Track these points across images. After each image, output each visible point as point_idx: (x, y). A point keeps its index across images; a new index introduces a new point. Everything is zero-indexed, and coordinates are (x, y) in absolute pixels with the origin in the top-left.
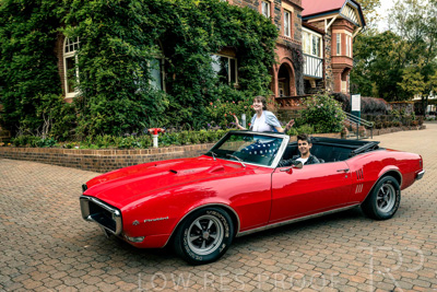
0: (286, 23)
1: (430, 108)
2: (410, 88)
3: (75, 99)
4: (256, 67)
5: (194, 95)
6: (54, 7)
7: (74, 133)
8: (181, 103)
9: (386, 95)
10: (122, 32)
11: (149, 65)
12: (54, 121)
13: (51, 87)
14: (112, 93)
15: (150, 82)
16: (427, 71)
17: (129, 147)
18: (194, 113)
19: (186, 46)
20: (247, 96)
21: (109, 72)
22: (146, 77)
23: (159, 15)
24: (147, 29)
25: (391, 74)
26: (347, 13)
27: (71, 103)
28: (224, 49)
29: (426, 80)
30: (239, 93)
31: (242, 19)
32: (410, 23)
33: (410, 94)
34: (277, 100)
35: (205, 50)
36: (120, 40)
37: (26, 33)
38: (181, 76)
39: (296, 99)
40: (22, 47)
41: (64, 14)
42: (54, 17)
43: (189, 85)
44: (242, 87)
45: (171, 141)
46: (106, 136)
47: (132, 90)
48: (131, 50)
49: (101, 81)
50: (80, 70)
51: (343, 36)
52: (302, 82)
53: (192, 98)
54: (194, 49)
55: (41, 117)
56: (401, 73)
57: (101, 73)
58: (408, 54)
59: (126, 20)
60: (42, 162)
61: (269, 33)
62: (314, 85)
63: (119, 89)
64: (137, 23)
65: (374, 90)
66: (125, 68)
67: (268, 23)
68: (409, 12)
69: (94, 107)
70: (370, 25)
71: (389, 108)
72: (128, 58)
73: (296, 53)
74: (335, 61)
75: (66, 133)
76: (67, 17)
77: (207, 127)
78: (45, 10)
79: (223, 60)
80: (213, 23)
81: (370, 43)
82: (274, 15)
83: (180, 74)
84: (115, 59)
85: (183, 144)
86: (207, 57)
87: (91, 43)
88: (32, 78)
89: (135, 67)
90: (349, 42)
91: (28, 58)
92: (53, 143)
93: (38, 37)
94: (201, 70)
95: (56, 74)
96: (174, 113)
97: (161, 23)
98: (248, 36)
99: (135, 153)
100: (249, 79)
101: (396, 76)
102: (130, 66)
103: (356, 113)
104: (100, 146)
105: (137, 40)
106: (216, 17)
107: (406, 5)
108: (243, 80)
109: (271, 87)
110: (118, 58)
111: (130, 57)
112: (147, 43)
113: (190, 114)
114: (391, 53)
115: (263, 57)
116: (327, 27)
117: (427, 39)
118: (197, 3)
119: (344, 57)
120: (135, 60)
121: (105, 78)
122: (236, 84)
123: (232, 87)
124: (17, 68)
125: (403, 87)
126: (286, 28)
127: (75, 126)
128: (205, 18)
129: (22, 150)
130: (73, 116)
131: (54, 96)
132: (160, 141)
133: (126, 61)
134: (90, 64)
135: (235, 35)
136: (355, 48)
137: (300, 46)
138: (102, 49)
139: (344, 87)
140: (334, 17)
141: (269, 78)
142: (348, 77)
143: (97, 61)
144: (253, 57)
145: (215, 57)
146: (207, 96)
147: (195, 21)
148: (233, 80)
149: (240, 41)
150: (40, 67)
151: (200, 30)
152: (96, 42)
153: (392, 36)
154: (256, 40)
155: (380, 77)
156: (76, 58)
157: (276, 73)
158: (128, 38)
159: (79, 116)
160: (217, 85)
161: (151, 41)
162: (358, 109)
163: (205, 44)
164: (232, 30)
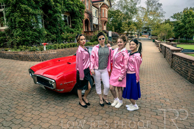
1: (129, 35)
2: (124, 29)
3: (5, 30)
4: (78, 20)
7: (6, 44)
8: (51, 33)
9: (117, 31)
10: (27, 2)
11: (38, 17)
14: (23, 28)
15: (39, 24)
16: (129, 24)
17: (34, 51)
18: (56, 37)
19: (53, 11)
21: (22, 20)
22: (38, 22)
24: (37, 2)
25: (118, 24)
26: (106, 2)
27: (3, 32)
28: (67, 12)
29: (129, 27)
30: (72, 30)
33: (124, 31)
34: (85, 32)
35: (60, 12)
36: (26, 6)
38: (51, 22)
39: (91, 32)
43: (54, 26)
44: (73, 27)
45: (51, 48)
46: (24, 46)
47: (32, 27)
48: (31, 10)
49: (18, 23)
50: (7, 17)
51: (105, 10)
52: (92, 26)
53: (56, 31)
54: (56, 12)
56: (122, 24)
57: (18, 20)
61: (82, 8)
62: (95, 27)
63: (27, 27)
65: (113, 29)
66: (29, 18)
68: (124, 4)
69: (15, 34)
70: (112, 7)
72: (29, 14)
73: (90, 15)
74: (102, 19)
75: (2, 44)
77: (63, 43)
79: (65, 16)
81: (113, 13)
83: (50, 22)
84: (24, 14)
85: (55, 49)
86: (61, 15)
87: (12, 7)
89: (33, 18)
90: (106, 12)
94: (59, 20)
96: (49, 37)
98: (75, 8)
99: (38, 53)
100: (75, 24)
101: (120, 25)
102: (31, 17)
103: (110, 37)
104: (21, 50)
105: (33, 6)
107: (123, 1)
108: (73, 25)
109: (83, 27)
111: (31, 13)
112: (37, 8)
113: (55, 37)
114: (119, 17)
116: (99, 6)
117: (129, 13)
119: (105, 17)
120: (32, 15)
121: (20, 22)
122: (70, 26)
125: (122, 29)
126: (87, 5)
127: (6, 41)
130: (5, 37)
132: (46, 48)
133: (29, 15)
134: (13, 16)
135: (70, 7)
136: (108, 15)
137: (92, 13)
138: (18, 9)
139: (105, 29)
140: (102, 3)
141: (82, 24)
142: (106, 25)
143: (16, 14)
144: (77, 16)
145: (62, 15)
146: (61, 30)
147: (56, 1)
148: (69, 24)
149: (73, 10)
151: (58, 5)
152: (15, 6)
153: (119, 11)
154: (78, 9)
155: (115, 25)
156: (4, 12)
157: (84, 22)
158: (29, 5)
159: (8, 37)
160: (64, 26)
161: (39, 8)
162: (111, 36)
163: (60, 10)
164: (69, 5)
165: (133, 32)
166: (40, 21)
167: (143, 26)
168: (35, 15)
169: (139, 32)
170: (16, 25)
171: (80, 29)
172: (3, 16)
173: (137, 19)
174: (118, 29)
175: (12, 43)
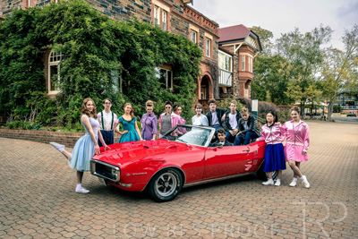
0: (207, 47)
1: (307, 111)
2: (292, 96)
3: (57, 96)
4: (186, 78)
5: (143, 96)
6: (45, 30)
7: (54, 120)
8: (133, 101)
9: (276, 100)
10: (96, 50)
11: (112, 74)
12: (39, 111)
13: (38, 86)
14: (86, 93)
15: (113, 86)
16: (304, 85)
19: (138, 62)
20: (179, 98)
21: (86, 79)
22: (110, 83)
23: (121, 40)
24: (113, 49)
25: (279, 86)
26: (249, 41)
27: (53, 99)
28: (165, 64)
29: (303, 91)
30: (174, 96)
31: (177, 44)
32: (293, 50)
33: (292, 100)
34: (200, 101)
35: (152, 65)
36: (95, 56)
37: (22, 47)
38: (134, 83)
40: (19, 56)
41: (53, 36)
42: (45, 37)
43: (139, 89)
44: (176, 91)
47: (100, 92)
48: (102, 63)
49: (79, 84)
50: (63, 75)
51: (247, 57)
52: (217, 89)
53: (141, 99)
54: (144, 64)
55: (29, 108)
56: (286, 85)
57: (79, 78)
58: (291, 72)
59: (98, 42)
60: (33, 140)
61: (195, 54)
62: (225, 91)
63: (91, 90)
64: (107, 44)
65: (268, 96)
66: (97, 76)
67: (196, 47)
68: (292, 43)
69: (72, 102)
70: (266, 50)
71: (278, 110)
72: (98, 69)
73: (214, 68)
74: (241, 75)
75: (49, 120)
76: (56, 38)
78: (39, 31)
79: (162, 71)
80: (158, 46)
81: (265, 63)
82: (200, 41)
83: (133, 81)
84: (90, 69)
86: (153, 70)
87: (73, 57)
88: (25, 79)
89: (104, 76)
90: (250, 62)
91: (23, 64)
92: (39, 127)
93: (32, 50)
94: (149, 79)
95: (42, 77)
97: (123, 45)
98: (181, 56)
100: (181, 85)
101: (283, 87)
102: (100, 75)
103: (255, 113)
104: (78, 130)
105: (106, 56)
106: (160, 42)
107: (290, 38)
108: (177, 87)
109: (196, 92)
110: (93, 69)
111: (100, 68)
112: (112, 59)
113: (140, 109)
114: (280, 70)
115: (191, 71)
116: (235, 50)
117: (304, 62)
118: (148, 33)
119: (247, 72)
120: (103, 70)
121: (82, 82)
122: (171, 89)
123: (169, 91)
124: (13, 72)
125: (288, 95)
126: (207, 51)
127: (55, 115)
128: (153, 43)
129: (16, 132)
130: (54, 108)
131: (41, 93)
133: (97, 71)
134: (72, 72)
135: (173, 55)
136: (255, 66)
137: (217, 63)
138: (81, 62)
139: (247, 94)
140: (241, 44)
141: (195, 86)
142: (250, 87)
143: (77, 69)
144: (184, 71)
145: (157, 69)
146: (152, 97)
147: (146, 45)
148: (169, 86)
149: (176, 60)
150: (31, 71)
151: (149, 51)
152: (77, 56)
153: (281, 59)
154: (187, 59)
155: (272, 87)
156: (59, 67)
157: (200, 82)
158: (99, 55)
159: (59, 108)
160: (159, 89)
161: (115, 58)
162: (256, 110)
163: (152, 61)
164: (170, 52)
165: (315, 103)
166: (115, 80)
167: (341, 90)
168: (108, 71)
169: (330, 103)
170: (74, 87)
171: (190, 96)
172: (56, 73)
173: (323, 74)
174: (280, 96)
175: (65, 118)
